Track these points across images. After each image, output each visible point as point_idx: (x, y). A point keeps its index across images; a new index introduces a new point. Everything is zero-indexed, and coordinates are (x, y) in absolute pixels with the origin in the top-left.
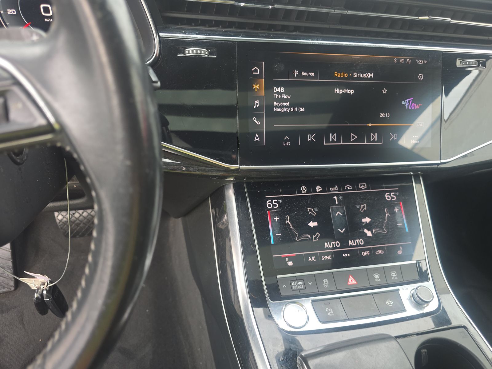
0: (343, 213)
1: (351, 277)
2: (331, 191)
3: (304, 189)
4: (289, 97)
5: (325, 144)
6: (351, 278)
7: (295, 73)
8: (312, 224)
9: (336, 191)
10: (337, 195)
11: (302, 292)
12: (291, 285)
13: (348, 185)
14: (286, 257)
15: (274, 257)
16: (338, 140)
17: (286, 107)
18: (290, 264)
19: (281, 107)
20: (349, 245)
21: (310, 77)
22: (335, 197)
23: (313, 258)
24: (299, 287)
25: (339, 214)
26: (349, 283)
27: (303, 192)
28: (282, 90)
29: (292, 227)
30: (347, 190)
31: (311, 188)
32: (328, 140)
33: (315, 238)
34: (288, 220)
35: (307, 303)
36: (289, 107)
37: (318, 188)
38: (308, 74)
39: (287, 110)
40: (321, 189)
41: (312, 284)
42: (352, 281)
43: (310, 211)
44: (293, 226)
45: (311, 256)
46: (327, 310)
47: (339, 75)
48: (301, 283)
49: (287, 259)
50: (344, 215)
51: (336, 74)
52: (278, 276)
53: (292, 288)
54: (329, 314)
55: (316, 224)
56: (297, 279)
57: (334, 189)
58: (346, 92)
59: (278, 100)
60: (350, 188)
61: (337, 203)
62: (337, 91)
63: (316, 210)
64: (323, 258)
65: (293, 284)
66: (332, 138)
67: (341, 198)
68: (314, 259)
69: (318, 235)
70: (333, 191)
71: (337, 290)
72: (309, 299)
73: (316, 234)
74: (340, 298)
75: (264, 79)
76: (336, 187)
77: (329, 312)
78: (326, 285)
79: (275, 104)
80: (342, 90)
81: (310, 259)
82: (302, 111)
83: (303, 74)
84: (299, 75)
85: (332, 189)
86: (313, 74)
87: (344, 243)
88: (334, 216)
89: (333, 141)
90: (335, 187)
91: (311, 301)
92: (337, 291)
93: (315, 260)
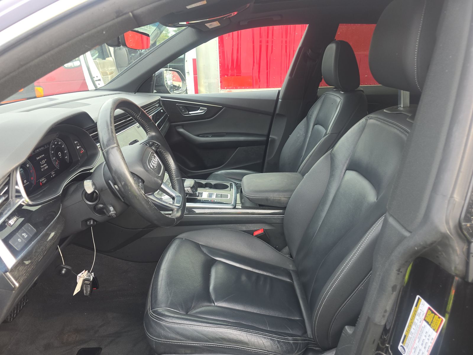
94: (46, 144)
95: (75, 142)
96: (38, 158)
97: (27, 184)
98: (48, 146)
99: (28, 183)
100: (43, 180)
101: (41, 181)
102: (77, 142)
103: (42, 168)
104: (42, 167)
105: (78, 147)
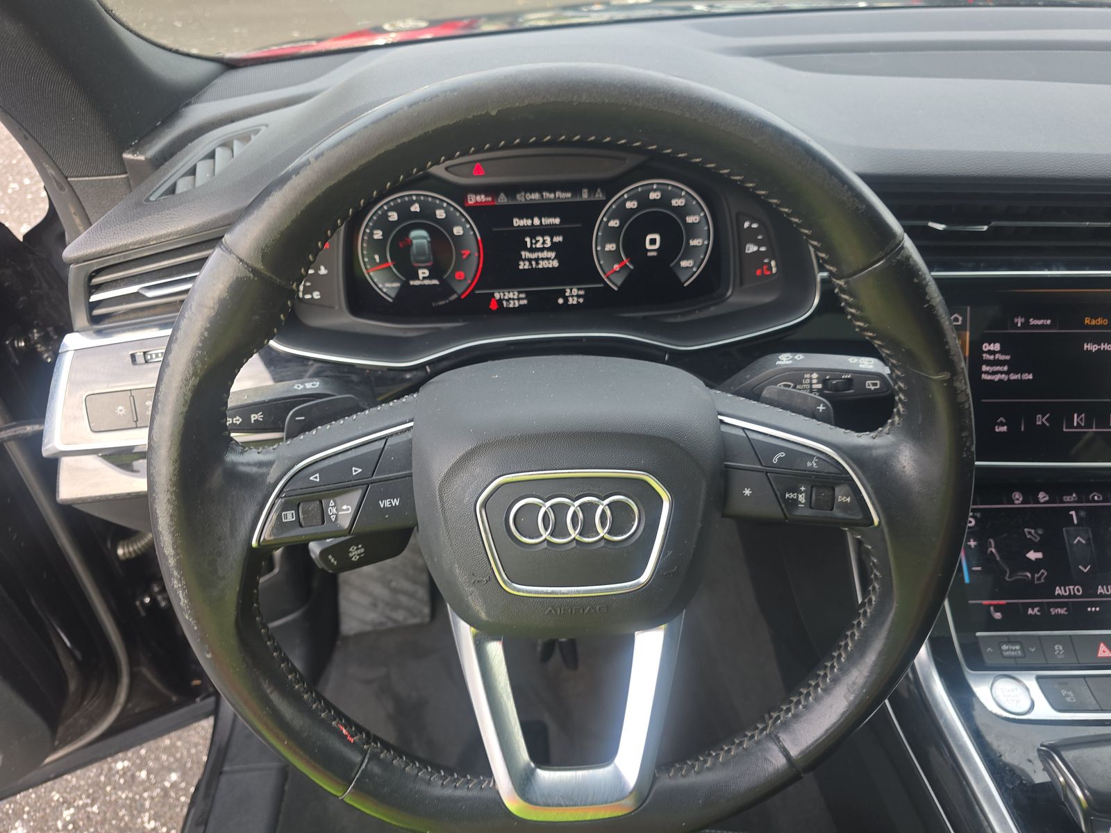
0: (1088, 540)
1: (1102, 645)
2: (1064, 503)
3: (1017, 497)
4: (1008, 357)
5: (1065, 430)
6: (1102, 647)
7: (1019, 321)
8: (1032, 555)
9: (1074, 502)
10: (1077, 509)
11: (1020, 661)
12: (1000, 649)
13: (1094, 493)
14: (990, 605)
15: (971, 604)
16: (1088, 425)
17: (1002, 373)
18: (998, 616)
19: (994, 373)
20: (1099, 593)
21: (1043, 326)
22: (1073, 513)
23: (1036, 609)
24: (1013, 653)
25: (1079, 541)
26: (1099, 655)
27: (1017, 502)
28: (997, 347)
29: (998, 558)
30: (1094, 501)
31: (1030, 496)
32: (1070, 425)
33: (1039, 579)
34: (991, 547)
35: (1030, 680)
36: (1007, 373)
37: (1043, 497)
38: (1040, 322)
39: (1004, 377)
40: (1047, 498)
41: (1035, 650)
42: (1104, 652)
43: (1030, 533)
44: (1001, 557)
45: (1033, 606)
46: (1064, 692)
47: (1094, 322)
48: (1018, 647)
49: (992, 608)
50: (1088, 544)
51: (1087, 321)
52: (978, 634)
53: (1002, 654)
54: (1068, 699)
55: (1039, 555)
56: (1009, 641)
57: (1071, 499)
58: (1104, 348)
59: (989, 363)
60: (1099, 497)
61: (1075, 522)
62: (1089, 346)
63: (1040, 532)
64: (1054, 611)
65: (1004, 647)
66: (1077, 422)
67: (1082, 514)
68: (1038, 611)
69: (1043, 574)
70: (1068, 502)
71: (1079, 663)
72: (1033, 674)
73: (1041, 572)
74: (1084, 677)
75: (968, 333)
76: (1074, 495)
77: (1068, 696)
78: (1059, 654)
79: (984, 368)
80: (1096, 346)
81: (1030, 611)
82: (1029, 379)
83: (1033, 322)
84: (1026, 325)
85: (1066, 498)
86: (1049, 322)
87: (1090, 590)
88: (1071, 545)
89: (1079, 426)
90: (1072, 495)
91: (1034, 676)
92: (1078, 665)
93: (1039, 614)
94: (592, 186)
95: (746, 225)
96: (517, 222)
97: (427, 282)
98: (599, 196)
99: (435, 282)
100: (513, 298)
101: (497, 296)
102: (755, 226)
103: (524, 260)
104: (525, 254)
105: (751, 248)
